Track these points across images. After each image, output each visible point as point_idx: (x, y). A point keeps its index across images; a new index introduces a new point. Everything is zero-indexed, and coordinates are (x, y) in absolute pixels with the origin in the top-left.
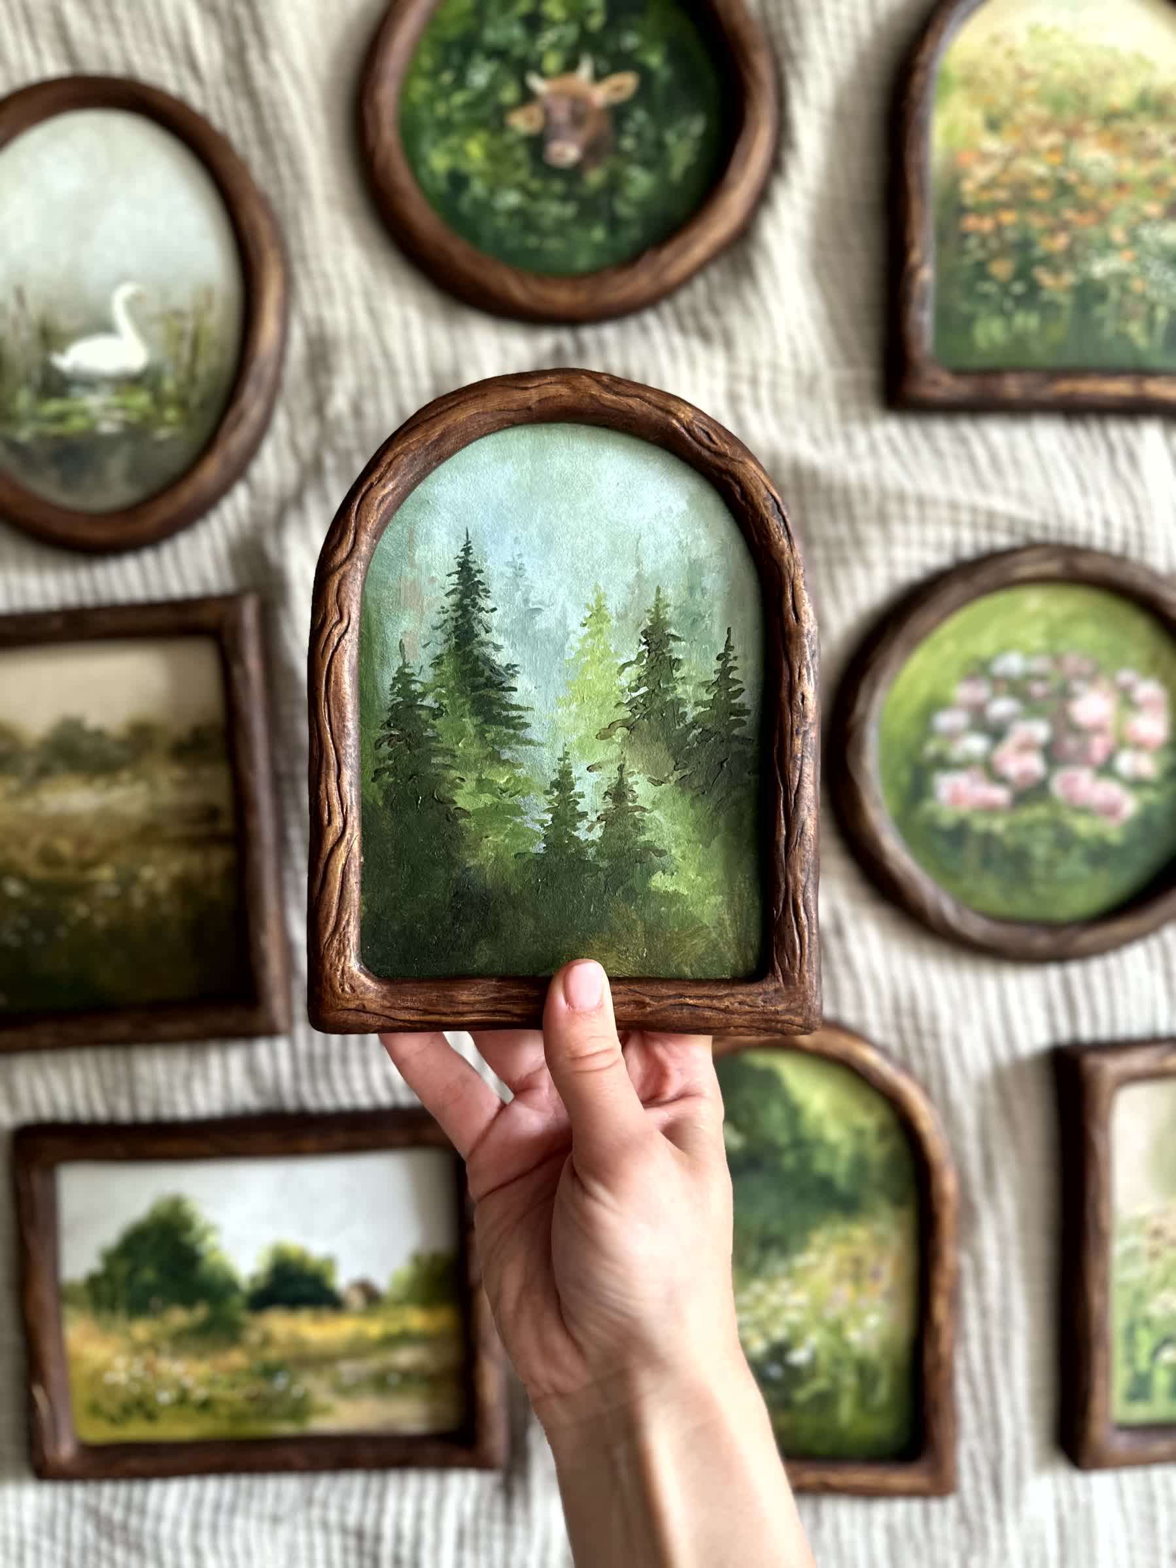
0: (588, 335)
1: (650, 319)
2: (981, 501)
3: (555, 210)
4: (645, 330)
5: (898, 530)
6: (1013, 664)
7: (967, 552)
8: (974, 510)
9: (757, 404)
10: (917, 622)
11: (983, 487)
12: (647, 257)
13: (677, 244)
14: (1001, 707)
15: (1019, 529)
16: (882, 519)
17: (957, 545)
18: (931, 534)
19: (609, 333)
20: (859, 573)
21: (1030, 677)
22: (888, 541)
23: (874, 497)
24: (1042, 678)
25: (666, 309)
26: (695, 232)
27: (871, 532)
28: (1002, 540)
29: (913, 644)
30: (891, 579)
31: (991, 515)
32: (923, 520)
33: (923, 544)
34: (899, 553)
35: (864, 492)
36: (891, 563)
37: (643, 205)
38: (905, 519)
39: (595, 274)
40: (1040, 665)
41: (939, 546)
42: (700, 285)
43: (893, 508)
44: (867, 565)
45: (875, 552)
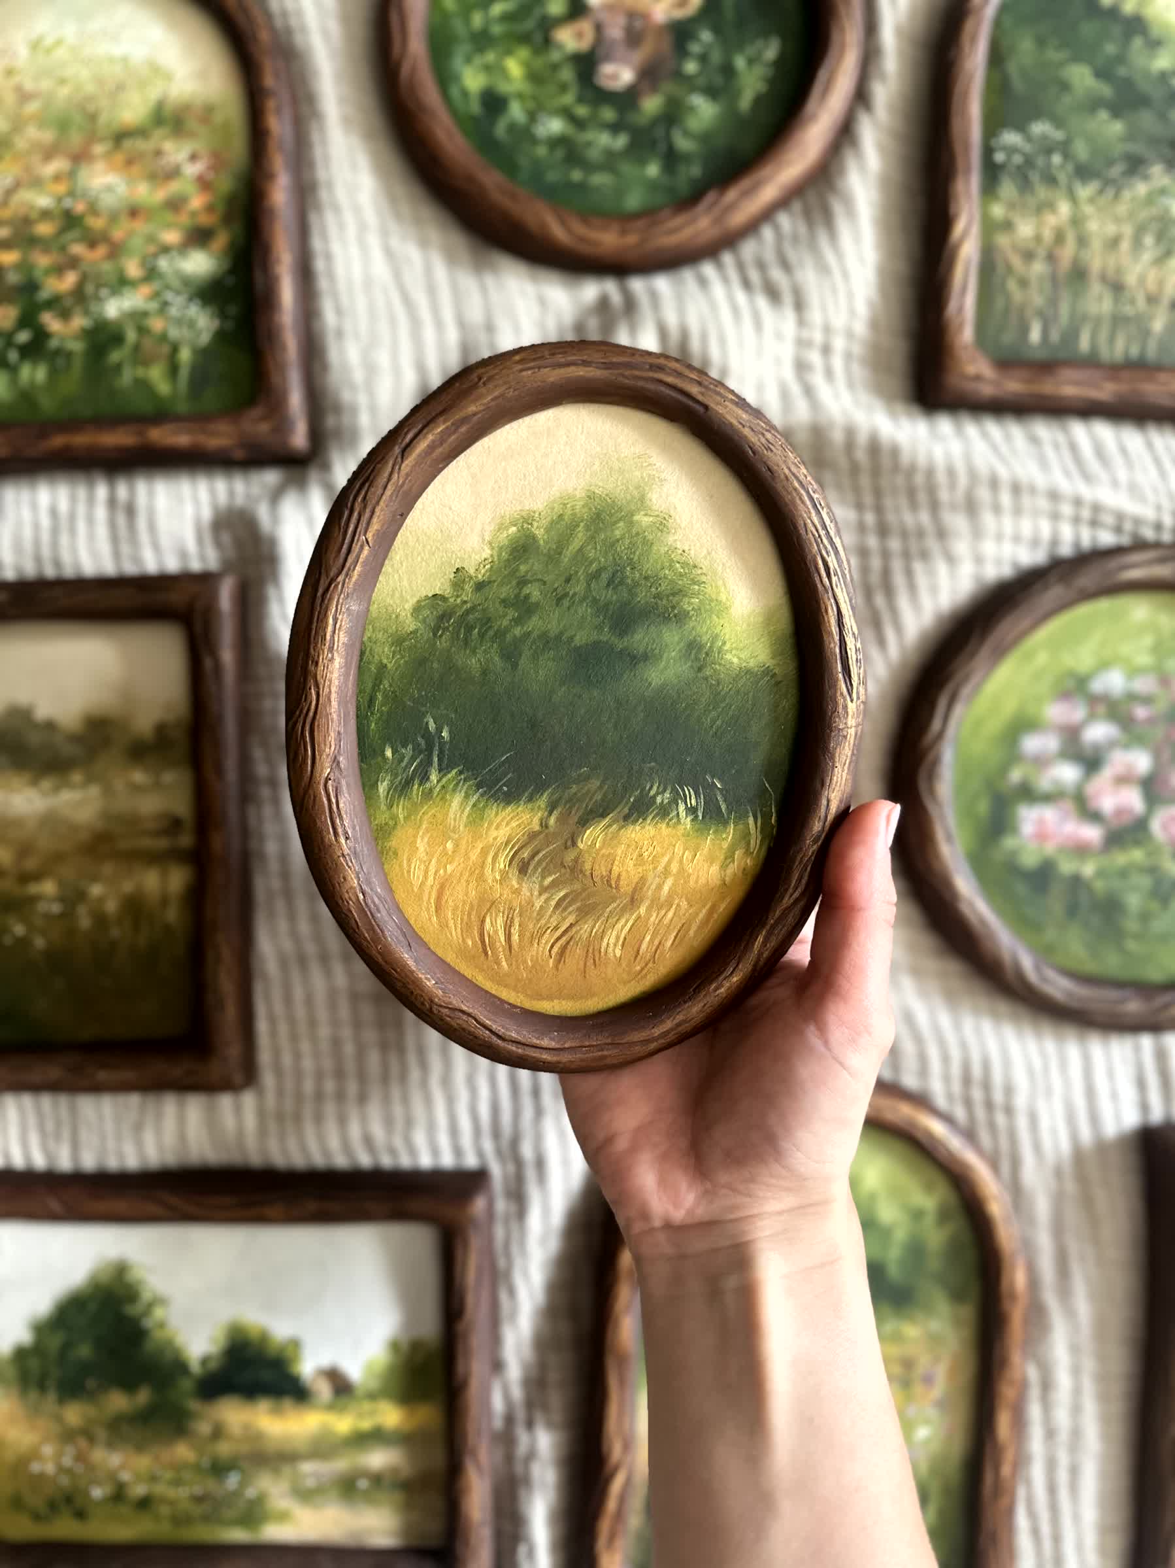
0: (637, 285)
1: (708, 269)
2: (1087, 493)
3: (603, 141)
4: (703, 282)
5: (988, 520)
6: (1114, 682)
7: (1066, 550)
8: (1078, 502)
9: (829, 373)
10: (1006, 627)
11: (1088, 477)
12: (711, 197)
13: (745, 183)
14: (1098, 732)
15: (1128, 526)
16: (971, 507)
17: (1055, 542)
18: (1026, 527)
19: (662, 283)
20: (942, 568)
21: (1133, 697)
22: (977, 533)
23: (963, 481)
24: (1147, 700)
25: (727, 258)
26: (765, 171)
27: (957, 522)
28: (1107, 538)
29: (1000, 653)
30: (978, 578)
31: (1097, 508)
32: (1017, 511)
33: (1017, 539)
34: (989, 548)
35: (951, 473)
36: (979, 560)
37: (704, 138)
38: (997, 509)
39: (648, 214)
40: (1144, 685)
41: (1035, 542)
42: (767, 233)
43: (983, 494)
44: (951, 559)
45: (961, 547)
